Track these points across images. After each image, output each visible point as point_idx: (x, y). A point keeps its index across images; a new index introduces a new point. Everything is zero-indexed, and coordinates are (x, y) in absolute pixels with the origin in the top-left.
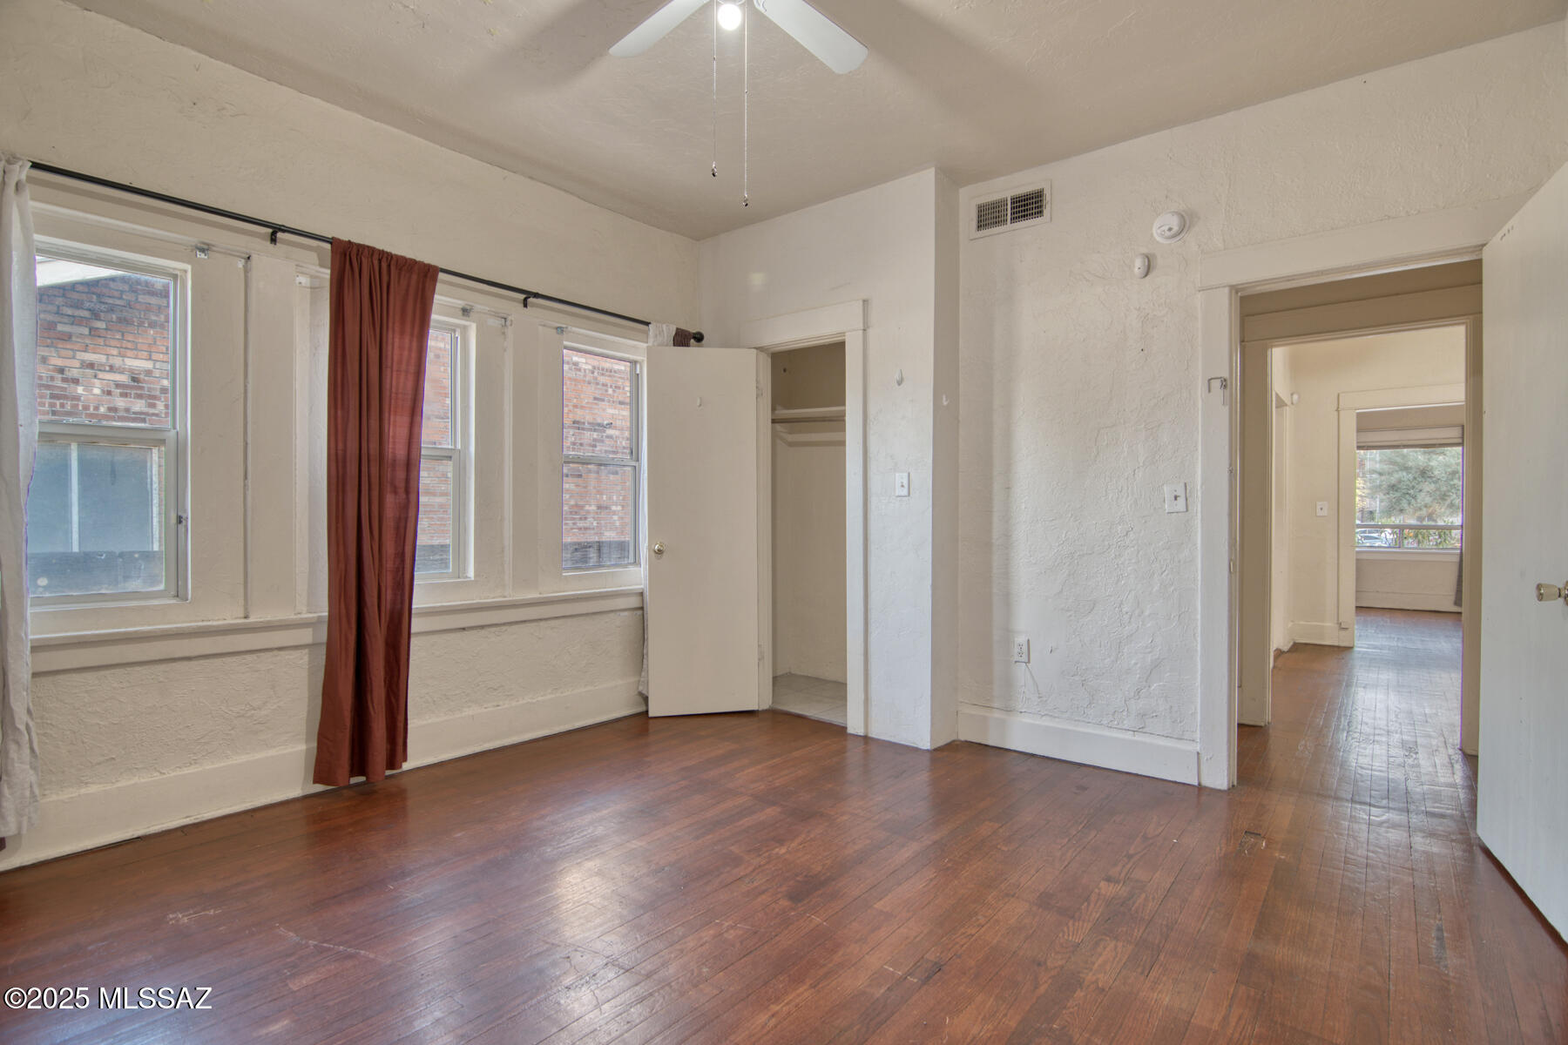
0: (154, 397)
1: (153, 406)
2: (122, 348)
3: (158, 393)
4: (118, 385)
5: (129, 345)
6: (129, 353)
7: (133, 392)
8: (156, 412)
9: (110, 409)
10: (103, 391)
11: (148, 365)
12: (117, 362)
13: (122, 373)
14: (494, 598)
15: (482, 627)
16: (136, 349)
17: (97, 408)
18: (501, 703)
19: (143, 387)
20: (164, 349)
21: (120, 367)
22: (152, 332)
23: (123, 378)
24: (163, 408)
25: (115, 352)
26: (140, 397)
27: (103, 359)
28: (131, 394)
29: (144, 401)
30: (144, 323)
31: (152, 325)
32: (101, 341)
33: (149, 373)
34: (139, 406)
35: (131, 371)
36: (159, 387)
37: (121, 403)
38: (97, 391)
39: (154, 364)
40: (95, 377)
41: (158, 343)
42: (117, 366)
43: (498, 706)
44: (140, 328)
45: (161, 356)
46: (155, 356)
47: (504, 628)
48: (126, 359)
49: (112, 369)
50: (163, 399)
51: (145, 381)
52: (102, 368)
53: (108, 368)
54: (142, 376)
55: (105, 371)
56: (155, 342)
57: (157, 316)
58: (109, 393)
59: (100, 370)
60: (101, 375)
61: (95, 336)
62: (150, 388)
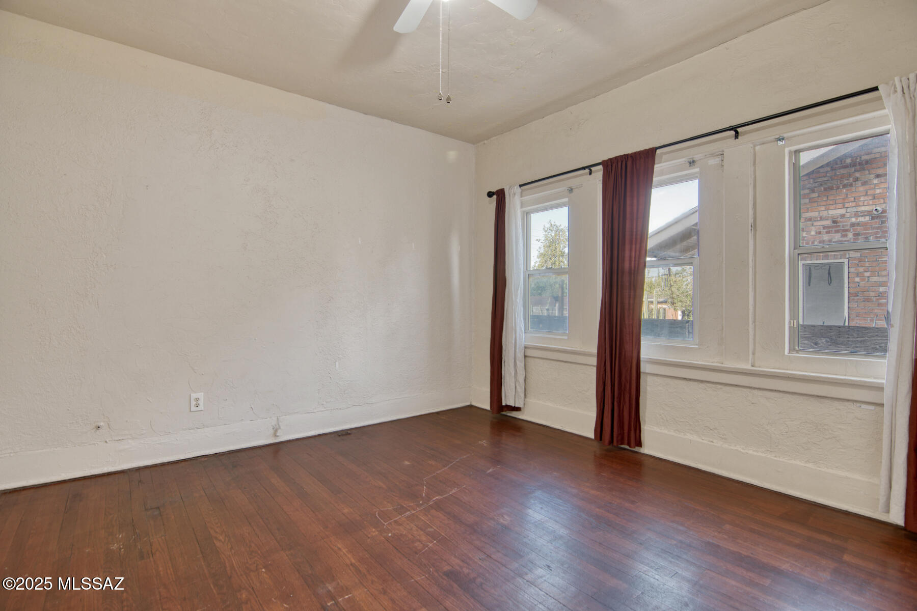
0: (847, 230)
1: (846, 236)
2: (827, 205)
3: (848, 227)
4: (824, 227)
5: (831, 203)
6: (831, 207)
7: (833, 230)
8: (848, 239)
9: (820, 242)
10: (816, 233)
11: (843, 211)
12: (824, 214)
13: (827, 220)
14: (713, 363)
15: (702, 381)
16: (836, 204)
17: (813, 243)
18: (714, 441)
19: (840, 225)
20: (853, 199)
21: (826, 217)
22: (845, 191)
23: (828, 223)
24: (852, 236)
25: (823, 208)
26: (837, 232)
27: (816, 214)
28: (832, 231)
29: (840, 234)
30: (840, 186)
31: (845, 186)
32: (815, 204)
33: (843, 216)
34: (837, 237)
35: (832, 217)
36: (849, 223)
37: (826, 237)
38: (813, 233)
39: (846, 210)
40: (812, 225)
41: (849, 196)
42: (824, 217)
43: (713, 442)
44: (838, 190)
45: (851, 204)
46: (846, 206)
47: (719, 386)
48: (829, 211)
49: (821, 219)
50: (852, 230)
51: (841, 222)
52: (816, 220)
53: (819, 219)
54: (839, 219)
55: (818, 221)
56: (847, 196)
57: (848, 180)
58: (820, 233)
59: (815, 221)
60: (815, 224)
61: (812, 202)
62: (844, 225)
